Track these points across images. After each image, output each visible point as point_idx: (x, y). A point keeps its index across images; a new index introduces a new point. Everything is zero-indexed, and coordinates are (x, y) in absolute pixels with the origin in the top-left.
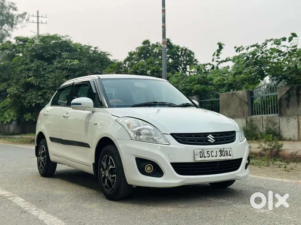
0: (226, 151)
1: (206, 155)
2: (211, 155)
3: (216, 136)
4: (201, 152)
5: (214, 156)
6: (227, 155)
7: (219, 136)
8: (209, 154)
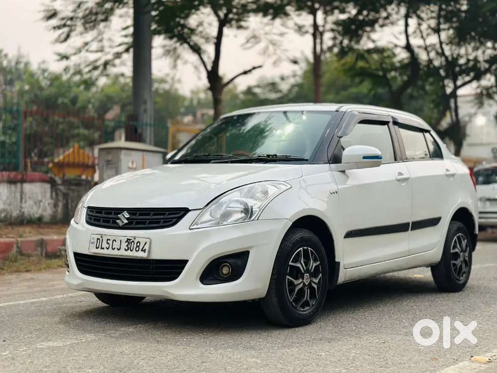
0: (138, 242)
1: (105, 245)
2: (112, 245)
3: (135, 214)
4: (99, 239)
5: (116, 249)
6: (137, 249)
7: (141, 215)
8: (109, 244)
